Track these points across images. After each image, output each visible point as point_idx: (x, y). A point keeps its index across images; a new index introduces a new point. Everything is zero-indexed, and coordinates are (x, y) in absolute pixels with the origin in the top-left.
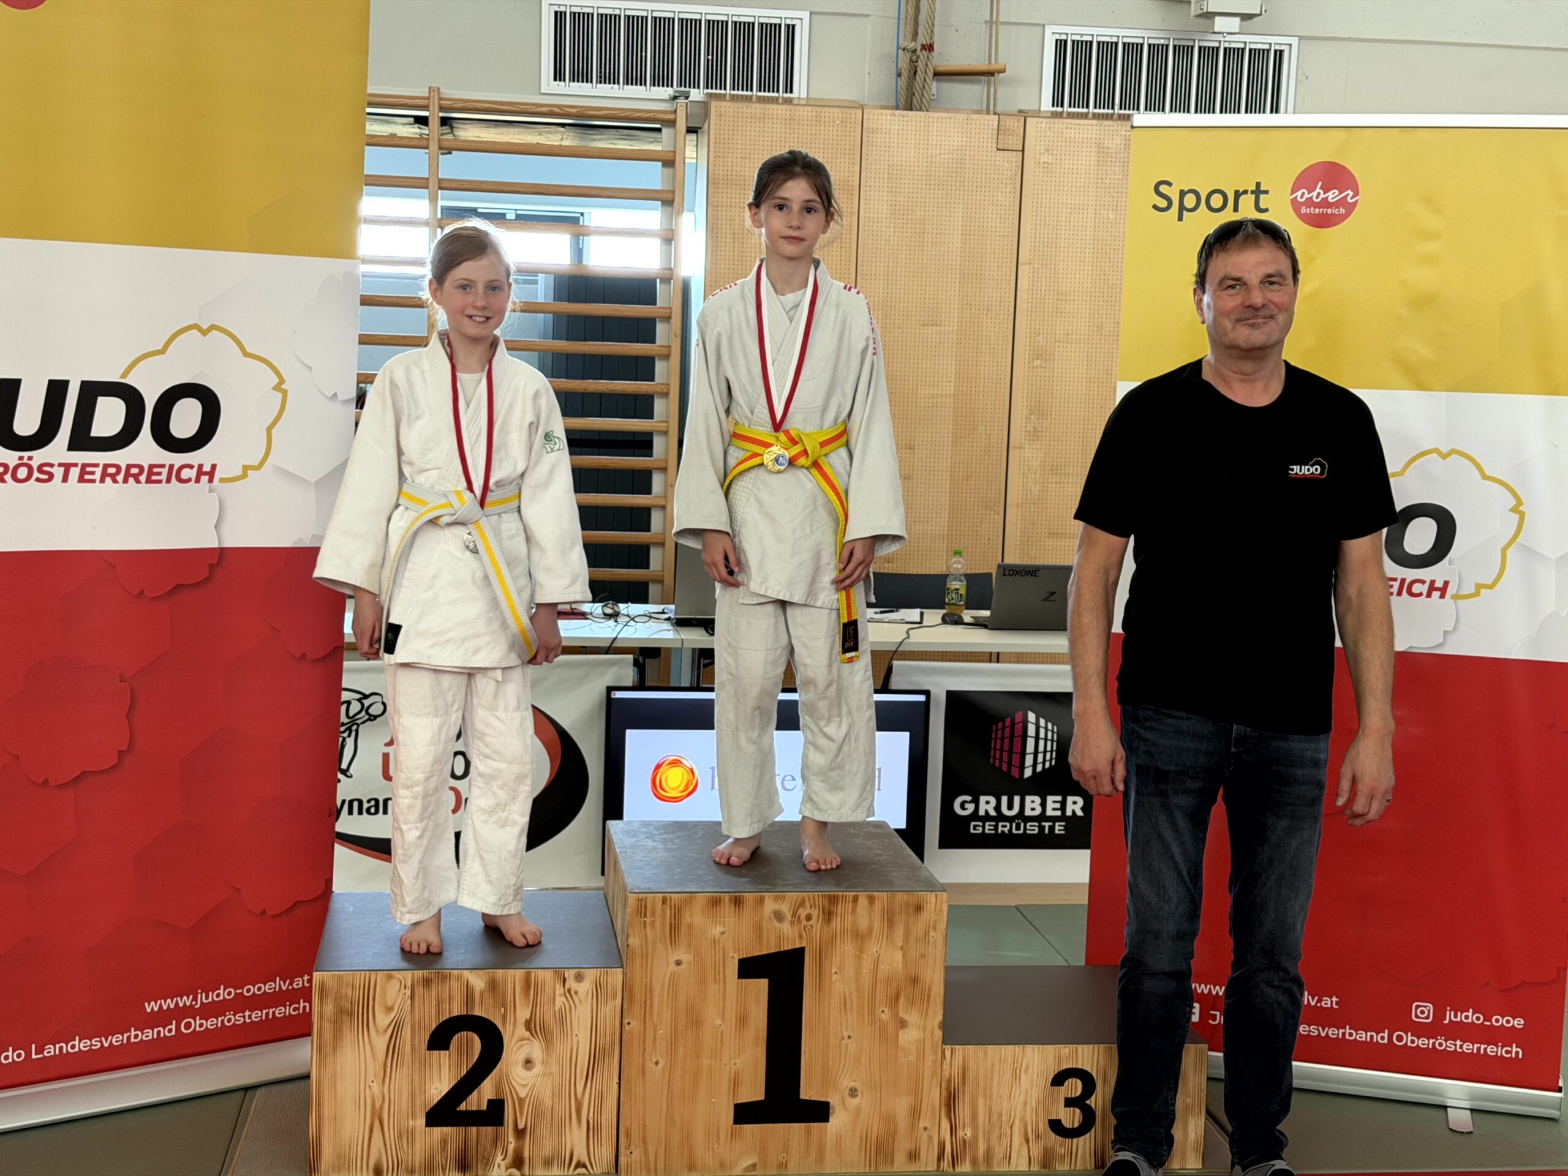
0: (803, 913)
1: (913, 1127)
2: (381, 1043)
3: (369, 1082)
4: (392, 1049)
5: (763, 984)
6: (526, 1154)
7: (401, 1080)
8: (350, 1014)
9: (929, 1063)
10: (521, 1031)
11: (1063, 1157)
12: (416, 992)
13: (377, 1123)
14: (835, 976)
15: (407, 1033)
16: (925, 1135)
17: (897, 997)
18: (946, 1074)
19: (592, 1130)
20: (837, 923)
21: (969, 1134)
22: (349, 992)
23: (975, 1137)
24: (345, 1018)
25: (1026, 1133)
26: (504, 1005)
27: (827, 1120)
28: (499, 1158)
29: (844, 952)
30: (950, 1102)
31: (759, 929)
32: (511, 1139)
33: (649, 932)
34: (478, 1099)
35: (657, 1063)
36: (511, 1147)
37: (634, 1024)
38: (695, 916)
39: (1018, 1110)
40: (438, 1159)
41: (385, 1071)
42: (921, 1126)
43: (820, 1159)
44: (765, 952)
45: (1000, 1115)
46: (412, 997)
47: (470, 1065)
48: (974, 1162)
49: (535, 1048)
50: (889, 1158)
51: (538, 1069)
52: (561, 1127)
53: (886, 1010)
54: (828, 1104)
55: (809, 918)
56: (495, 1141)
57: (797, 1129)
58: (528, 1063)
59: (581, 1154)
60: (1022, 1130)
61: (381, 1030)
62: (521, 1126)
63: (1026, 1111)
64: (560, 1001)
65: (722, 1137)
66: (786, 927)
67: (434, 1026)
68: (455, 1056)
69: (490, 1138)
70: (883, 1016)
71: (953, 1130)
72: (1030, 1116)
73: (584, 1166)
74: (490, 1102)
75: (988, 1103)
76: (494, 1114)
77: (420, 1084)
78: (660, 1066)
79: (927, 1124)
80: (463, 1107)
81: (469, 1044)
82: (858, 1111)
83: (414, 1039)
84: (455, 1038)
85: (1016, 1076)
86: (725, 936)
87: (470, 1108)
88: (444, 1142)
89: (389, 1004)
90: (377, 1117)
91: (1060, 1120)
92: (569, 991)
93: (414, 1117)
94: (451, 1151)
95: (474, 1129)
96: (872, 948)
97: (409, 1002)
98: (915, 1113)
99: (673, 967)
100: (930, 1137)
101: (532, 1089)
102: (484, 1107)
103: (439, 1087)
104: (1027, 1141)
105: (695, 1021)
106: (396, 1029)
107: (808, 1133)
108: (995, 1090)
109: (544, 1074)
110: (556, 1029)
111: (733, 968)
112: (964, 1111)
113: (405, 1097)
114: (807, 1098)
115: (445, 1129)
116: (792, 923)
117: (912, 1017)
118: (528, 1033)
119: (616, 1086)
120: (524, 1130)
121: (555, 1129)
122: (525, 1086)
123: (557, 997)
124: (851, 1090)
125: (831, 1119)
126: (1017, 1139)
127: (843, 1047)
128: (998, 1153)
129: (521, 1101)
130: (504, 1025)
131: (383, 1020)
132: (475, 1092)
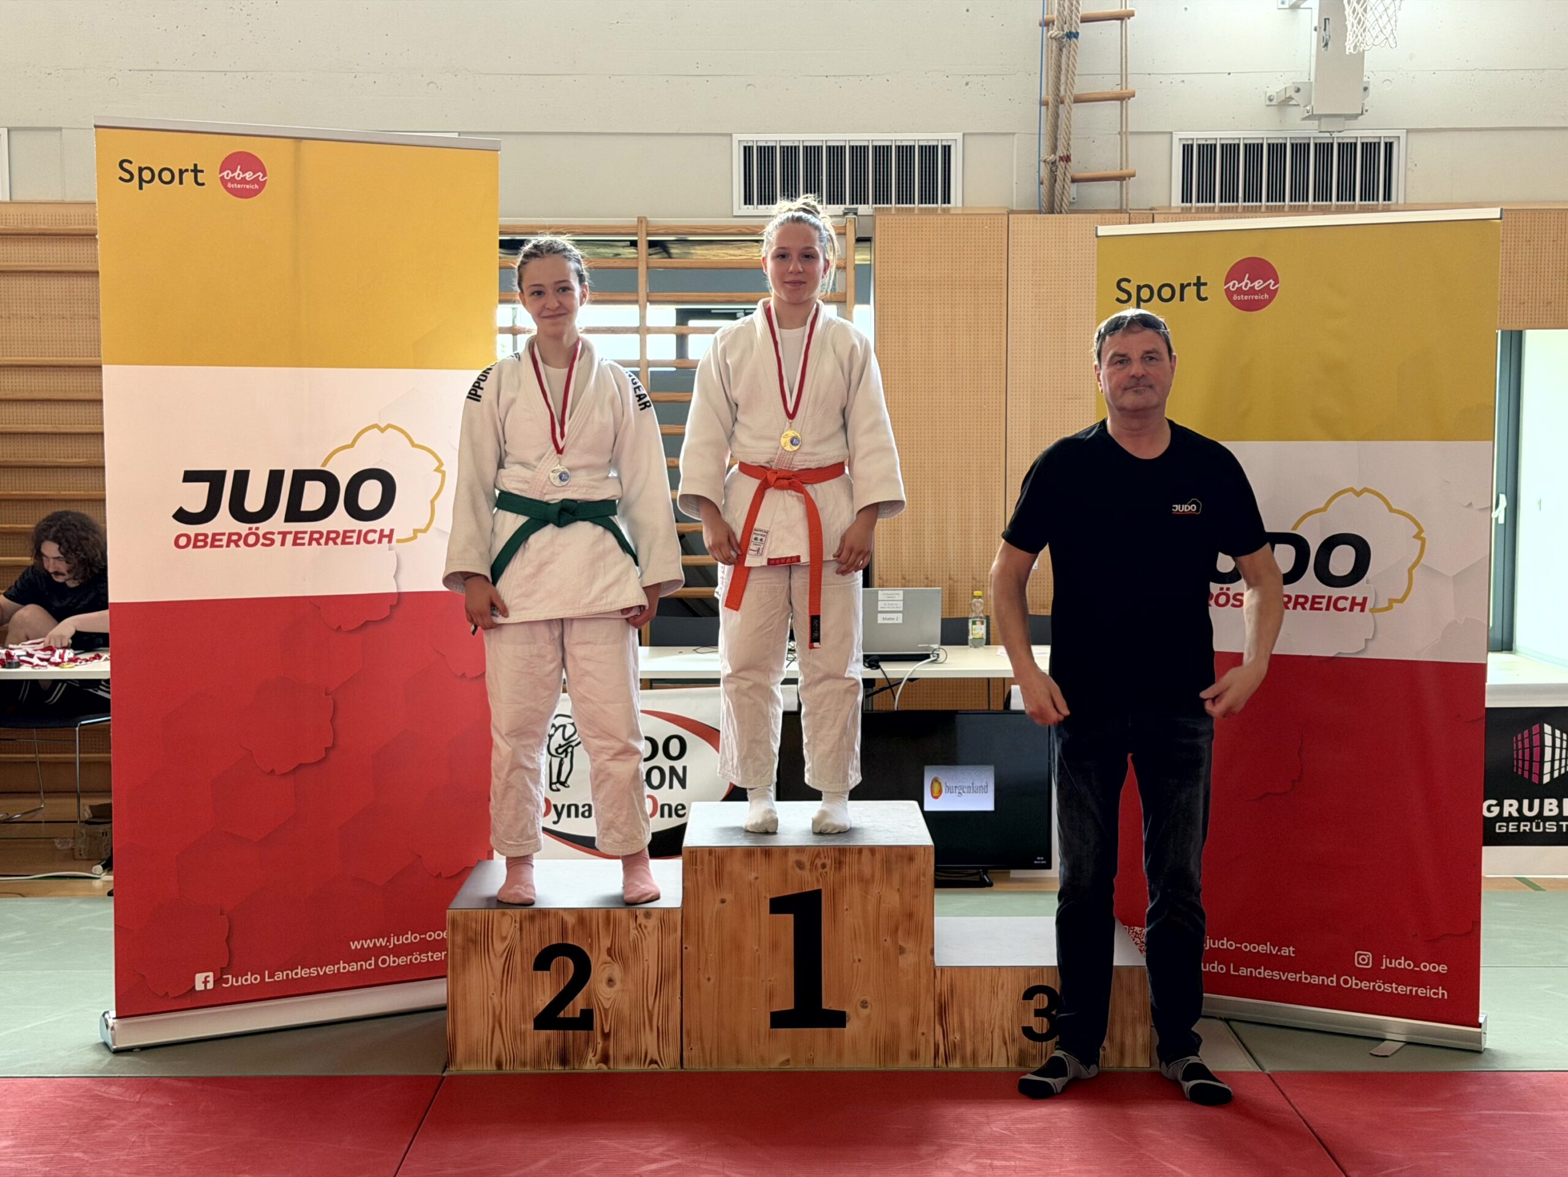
0: (819, 862)
1: (913, 1032)
2: (498, 964)
3: (490, 993)
4: (507, 970)
5: (790, 917)
6: (611, 1053)
7: (514, 993)
8: (475, 942)
9: (924, 981)
10: (604, 957)
11: (1034, 1057)
12: (524, 924)
13: (497, 1026)
14: (846, 913)
15: (518, 957)
16: (923, 1038)
17: (897, 929)
18: (938, 990)
19: (661, 1034)
20: (846, 870)
21: (958, 1038)
22: (474, 925)
23: (963, 1040)
24: (470, 944)
25: (1004, 1037)
26: (591, 936)
27: (844, 1026)
28: (591, 1055)
29: (853, 893)
30: (942, 1012)
31: (785, 874)
32: (599, 1040)
33: (699, 877)
34: (575, 1008)
35: (709, 979)
36: (600, 1047)
37: (690, 948)
38: (735, 866)
39: (997, 1017)
40: (544, 1055)
41: (502, 987)
42: (920, 1031)
43: (840, 1055)
44: (789, 892)
45: (982, 1023)
46: (521, 929)
47: (566, 984)
48: (963, 1059)
49: (616, 971)
50: (895, 1057)
51: (618, 986)
52: (638, 1031)
53: (888, 939)
54: (844, 1013)
55: (824, 866)
56: (587, 1043)
57: (820, 1032)
58: (610, 981)
59: (653, 1053)
60: (1001, 1034)
61: (498, 955)
62: (607, 1030)
63: (1003, 1020)
64: (633, 932)
65: (762, 1040)
66: (806, 874)
67: (538, 952)
68: (554, 976)
69: (583, 1040)
70: (886, 944)
71: (945, 1035)
72: (1007, 1025)
73: (656, 1062)
74: (582, 1011)
75: (972, 1013)
76: (586, 1020)
77: (529, 995)
78: (712, 981)
79: (925, 1031)
80: (561, 1015)
81: (565, 966)
82: (869, 1018)
83: (523, 962)
84: (554, 962)
85: (994, 992)
86: (759, 880)
87: (566, 1016)
88: (548, 1042)
89: (504, 935)
90: (498, 1021)
91: (1031, 1028)
92: (640, 926)
93: (525, 1022)
94: (554, 1049)
95: (571, 1032)
96: (875, 890)
97: (519, 932)
98: (914, 1021)
99: (718, 905)
100: (927, 1041)
101: (615, 1000)
102: (578, 1015)
103: (543, 999)
104: (1005, 1044)
105: (738, 947)
106: (510, 954)
107: (830, 1036)
108: (977, 1002)
109: (623, 990)
110: (631, 956)
111: (766, 906)
112: (953, 1020)
113: (518, 1006)
114: (828, 1008)
115: (548, 1032)
116: (811, 870)
117: (909, 945)
118: (609, 959)
119: (679, 1001)
120: (608, 1034)
121: (633, 1033)
122: (609, 999)
123: (631, 930)
124: (862, 1002)
125: (847, 1025)
126: (997, 1042)
127: (855, 969)
128: (982, 1053)
129: (606, 1010)
130: (591, 951)
131: (499, 947)
132: (571, 1003)
